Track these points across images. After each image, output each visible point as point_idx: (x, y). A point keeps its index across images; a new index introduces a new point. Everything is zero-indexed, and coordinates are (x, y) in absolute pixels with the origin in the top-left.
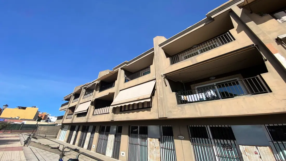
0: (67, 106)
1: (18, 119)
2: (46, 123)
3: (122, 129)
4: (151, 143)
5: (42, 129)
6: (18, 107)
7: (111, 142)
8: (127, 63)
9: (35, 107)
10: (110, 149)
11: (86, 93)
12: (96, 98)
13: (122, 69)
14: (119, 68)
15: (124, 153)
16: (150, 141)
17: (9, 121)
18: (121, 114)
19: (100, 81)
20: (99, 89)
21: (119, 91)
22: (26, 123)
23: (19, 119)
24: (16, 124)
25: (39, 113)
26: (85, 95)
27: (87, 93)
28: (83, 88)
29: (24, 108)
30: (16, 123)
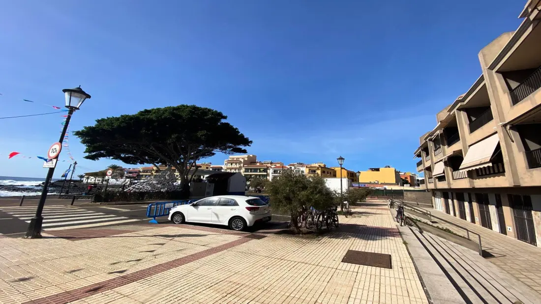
0: (421, 167)
1: (378, 184)
2: (412, 188)
3: (489, 198)
4: (537, 217)
5: (409, 195)
6: (370, 169)
7: (494, 214)
8: (463, 101)
9: (389, 167)
10: (495, 223)
11: (435, 147)
12: (449, 155)
13: (459, 109)
14: (455, 110)
15: (511, 228)
16: (535, 214)
17: (371, 187)
18: (479, 179)
19: (443, 129)
20: (445, 142)
21: (468, 147)
22: (388, 188)
23: (380, 183)
24: (378, 190)
25: (401, 174)
26: (435, 151)
27: (438, 146)
28: (427, 140)
29: (378, 170)
30: (378, 188)
